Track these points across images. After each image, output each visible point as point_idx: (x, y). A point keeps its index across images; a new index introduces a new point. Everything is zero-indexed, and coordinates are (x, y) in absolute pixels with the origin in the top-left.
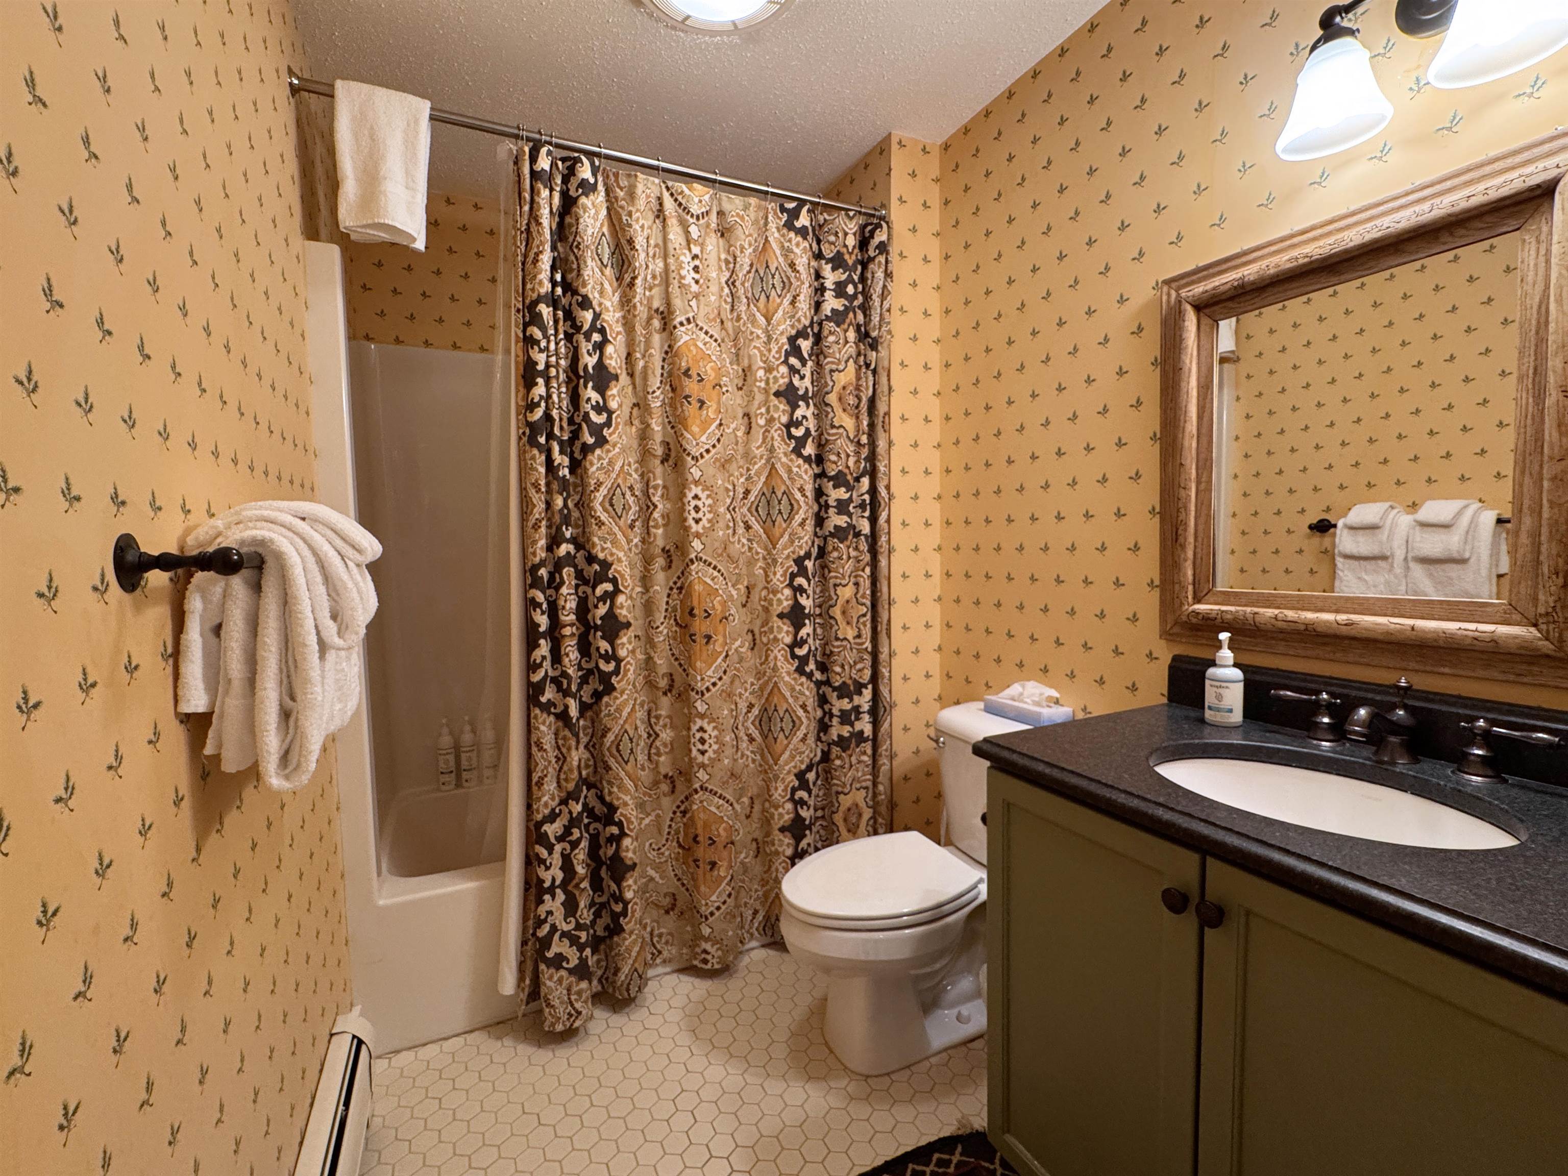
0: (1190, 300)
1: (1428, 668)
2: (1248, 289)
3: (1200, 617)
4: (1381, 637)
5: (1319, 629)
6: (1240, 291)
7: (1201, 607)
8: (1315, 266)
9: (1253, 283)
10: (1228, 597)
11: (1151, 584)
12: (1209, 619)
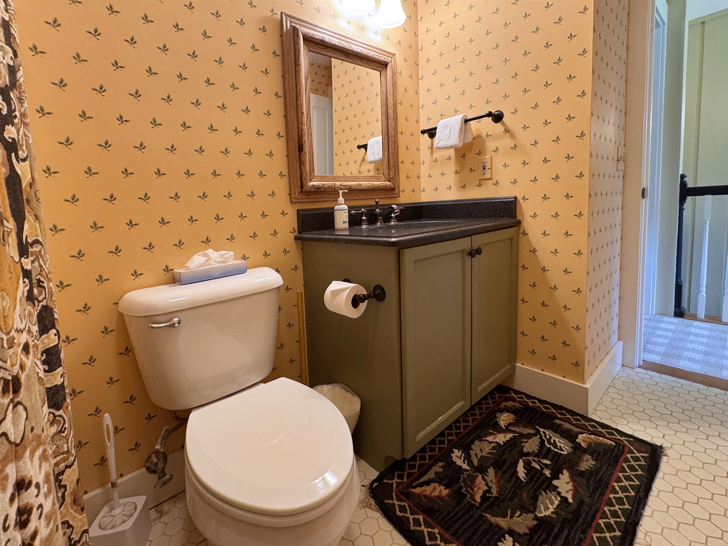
0: (303, 32)
1: (370, 197)
2: (324, 44)
3: (315, 188)
4: (366, 188)
5: (353, 188)
6: (321, 43)
7: (311, 183)
8: (344, 50)
9: (326, 43)
10: (322, 178)
11: (281, 174)
12: (319, 188)
